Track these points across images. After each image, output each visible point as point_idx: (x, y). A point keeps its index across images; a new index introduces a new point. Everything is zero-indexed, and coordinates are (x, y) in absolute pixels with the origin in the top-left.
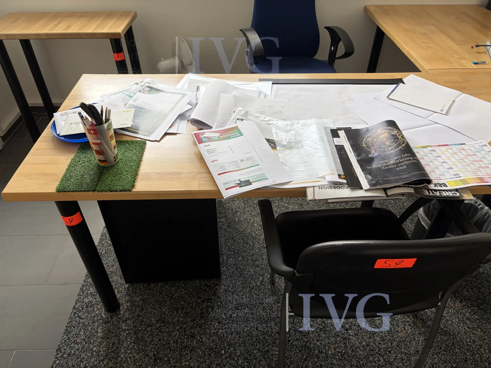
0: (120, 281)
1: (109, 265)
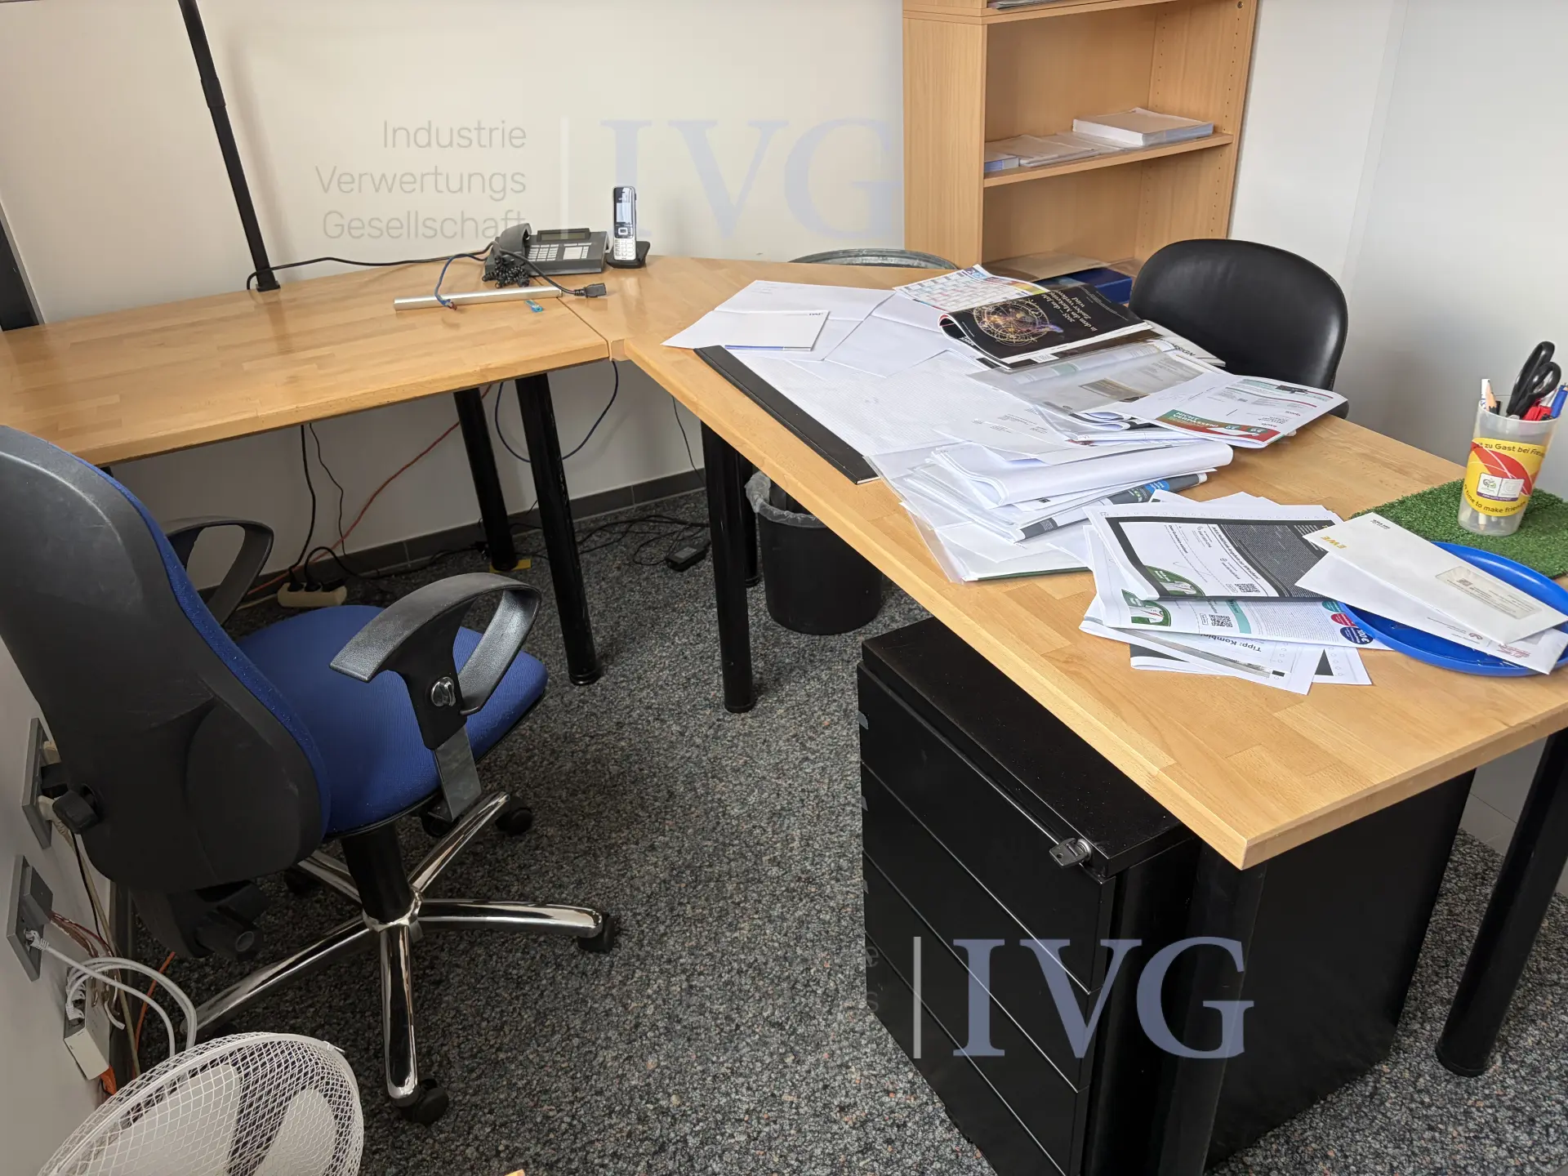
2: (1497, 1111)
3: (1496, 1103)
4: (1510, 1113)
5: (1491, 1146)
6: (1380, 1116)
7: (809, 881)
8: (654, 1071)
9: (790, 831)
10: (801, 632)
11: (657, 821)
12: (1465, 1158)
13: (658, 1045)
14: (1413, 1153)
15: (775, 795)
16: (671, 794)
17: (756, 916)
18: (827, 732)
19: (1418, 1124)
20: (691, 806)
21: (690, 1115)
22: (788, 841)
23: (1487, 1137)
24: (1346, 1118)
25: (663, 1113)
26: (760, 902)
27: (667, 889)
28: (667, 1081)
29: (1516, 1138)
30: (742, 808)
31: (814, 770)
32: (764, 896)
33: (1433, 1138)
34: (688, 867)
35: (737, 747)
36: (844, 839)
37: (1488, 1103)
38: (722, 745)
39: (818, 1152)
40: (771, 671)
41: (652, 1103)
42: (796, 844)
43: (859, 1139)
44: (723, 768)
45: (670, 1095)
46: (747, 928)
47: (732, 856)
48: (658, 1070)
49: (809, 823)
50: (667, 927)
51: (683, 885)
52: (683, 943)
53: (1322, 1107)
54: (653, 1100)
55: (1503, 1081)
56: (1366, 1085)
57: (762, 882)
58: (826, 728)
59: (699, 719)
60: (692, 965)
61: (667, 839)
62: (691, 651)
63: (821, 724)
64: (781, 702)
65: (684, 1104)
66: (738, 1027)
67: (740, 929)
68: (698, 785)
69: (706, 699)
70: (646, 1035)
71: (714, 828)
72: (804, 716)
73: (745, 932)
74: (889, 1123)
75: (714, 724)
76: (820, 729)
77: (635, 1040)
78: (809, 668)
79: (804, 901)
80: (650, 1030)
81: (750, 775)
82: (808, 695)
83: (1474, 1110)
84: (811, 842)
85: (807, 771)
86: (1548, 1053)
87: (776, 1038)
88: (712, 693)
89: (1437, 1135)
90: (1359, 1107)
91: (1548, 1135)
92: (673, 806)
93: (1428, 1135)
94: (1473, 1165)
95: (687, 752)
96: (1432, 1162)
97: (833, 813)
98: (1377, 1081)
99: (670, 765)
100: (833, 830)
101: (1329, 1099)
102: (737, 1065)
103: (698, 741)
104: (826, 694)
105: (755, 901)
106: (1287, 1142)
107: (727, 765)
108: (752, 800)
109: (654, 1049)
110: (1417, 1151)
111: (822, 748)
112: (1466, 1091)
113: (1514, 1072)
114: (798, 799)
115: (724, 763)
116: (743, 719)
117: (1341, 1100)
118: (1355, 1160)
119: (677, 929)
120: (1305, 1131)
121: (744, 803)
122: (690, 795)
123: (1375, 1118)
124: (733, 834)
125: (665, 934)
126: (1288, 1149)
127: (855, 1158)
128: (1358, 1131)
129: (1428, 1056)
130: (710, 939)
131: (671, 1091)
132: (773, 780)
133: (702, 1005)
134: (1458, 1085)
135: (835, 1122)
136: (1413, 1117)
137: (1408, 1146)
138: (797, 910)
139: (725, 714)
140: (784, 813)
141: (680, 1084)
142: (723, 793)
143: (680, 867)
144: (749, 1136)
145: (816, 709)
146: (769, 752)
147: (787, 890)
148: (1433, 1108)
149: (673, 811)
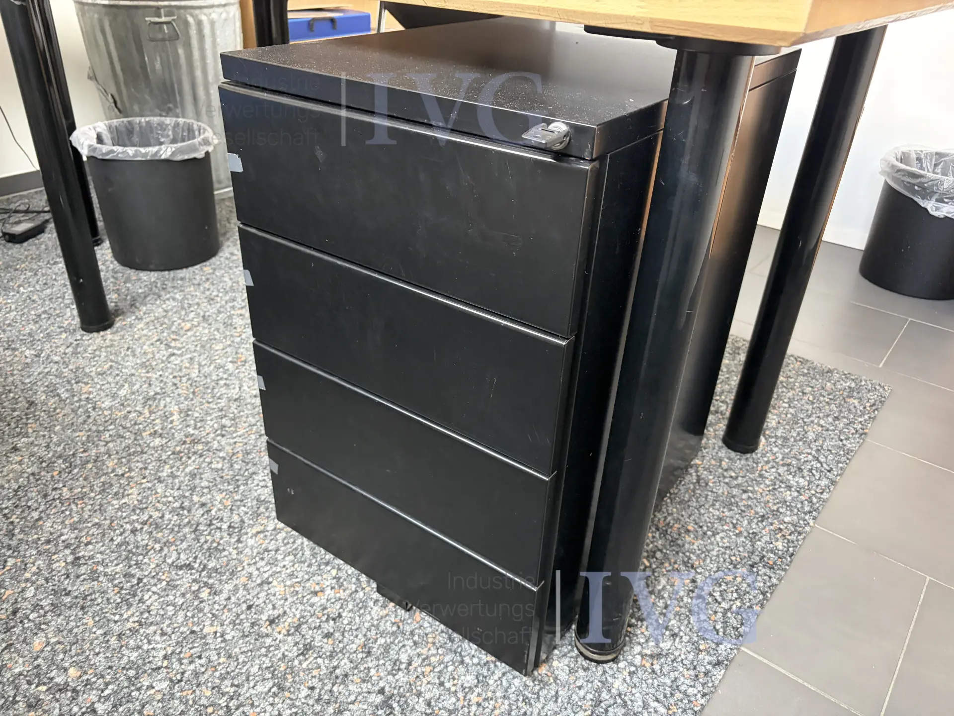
0: (711, 477)
1: (731, 525)
2: (777, 469)
3: (774, 464)
4: (785, 468)
5: (786, 492)
6: (710, 493)
7: (194, 442)
8: (42, 651)
9: (167, 409)
10: (151, 270)
11: (17, 427)
12: (775, 504)
13: (44, 623)
14: (742, 510)
15: (146, 386)
16: (31, 403)
17: (145, 481)
18: (189, 334)
19: (735, 491)
20: (55, 409)
21: (95, 682)
22: (165, 417)
23: (780, 487)
24: (689, 501)
25: (60, 690)
26: (146, 468)
27: (37, 480)
28: (61, 656)
29: (797, 482)
30: (114, 401)
31: (182, 361)
32: (149, 463)
33: (749, 498)
34: (60, 457)
35: (100, 356)
36: (223, 404)
37: (770, 465)
38: (84, 358)
39: (254, 670)
40: (125, 300)
41: (44, 684)
42: (175, 417)
43: (296, 644)
44: (87, 375)
45: (66, 670)
46: (136, 493)
47: (109, 439)
48: (49, 648)
49: (186, 399)
50: (41, 512)
51: (55, 473)
52: (63, 522)
53: (670, 498)
54: (45, 680)
55: (771, 450)
56: (692, 476)
57: (146, 453)
58: (188, 330)
59: (54, 343)
60: (76, 538)
61: (31, 439)
62: (38, 295)
63: (182, 328)
64: (140, 319)
65: (85, 673)
66: (140, 580)
67: (128, 495)
68: (61, 391)
69: (59, 327)
70: (27, 618)
71: (85, 421)
72: (164, 326)
73: (134, 497)
74: (324, 619)
75: (71, 344)
76: (182, 332)
77: (14, 627)
78: (163, 293)
79: (193, 458)
80: (32, 611)
81: (118, 375)
82: (166, 311)
83: (764, 472)
84: (190, 413)
85: (175, 362)
86: (787, 427)
87: (185, 580)
88: (66, 322)
89: (750, 494)
90: (694, 491)
91: (814, 475)
92: (35, 411)
93: (745, 496)
94: (782, 507)
95: (45, 368)
96: (757, 513)
97: (208, 388)
98: (697, 471)
99: (27, 381)
100: (210, 400)
101: (672, 491)
102: (146, 615)
103: (56, 358)
104: (183, 308)
105: (141, 469)
106: (658, 529)
107: (91, 372)
108: (122, 392)
109: (40, 629)
110: (743, 508)
111: (187, 345)
112: (754, 462)
113: (775, 443)
114: (171, 384)
115: (87, 370)
116: (102, 336)
117: (680, 490)
118: (708, 527)
119: (53, 511)
120: (665, 518)
121: (114, 396)
122: (53, 401)
123: (707, 495)
124: (106, 422)
125: (40, 519)
126: (660, 534)
127: (296, 663)
128: (700, 507)
129: (720, 448)
130: (95, 511)
131: (67, 665)
132: (142, 375)
133: (94, 572)
134: (747, 459)
135: (267, 635)
136: (731, 488)
137: (737, 507)
138: (187, 466)
139: (82, 336)
140: (159, 397)
141: (77, 655)
142: (90, 393)
143: (50, 459)
144: (171, 680)
145: (175, 319)
146: (134, 355)
147: (173, 453)
148: (740, 478)
149: (35, 416)
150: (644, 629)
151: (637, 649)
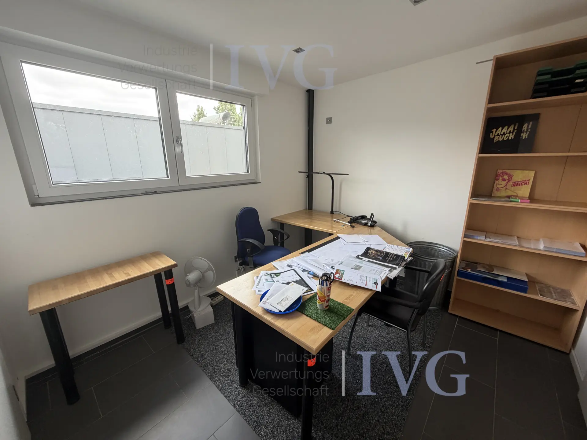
123: (282, 419)
126: (270, 402)
128: (278, 415)
136: (285, 427)
150: (245, 392)
151: (241, 390)
